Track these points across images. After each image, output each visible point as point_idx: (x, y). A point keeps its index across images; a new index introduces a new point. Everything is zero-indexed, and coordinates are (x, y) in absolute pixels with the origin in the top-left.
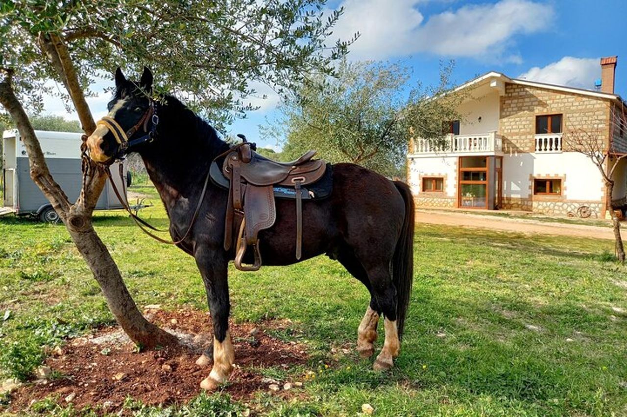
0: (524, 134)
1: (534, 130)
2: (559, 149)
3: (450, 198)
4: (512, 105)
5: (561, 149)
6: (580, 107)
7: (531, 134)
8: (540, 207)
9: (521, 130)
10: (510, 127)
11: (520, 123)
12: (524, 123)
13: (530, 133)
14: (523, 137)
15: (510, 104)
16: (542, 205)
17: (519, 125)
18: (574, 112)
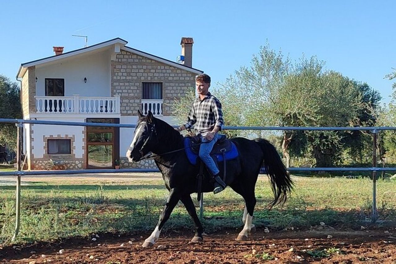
0: (133, 98)
1: (141, 95)
2: (161, 113)
3: (78, 159)
4: (122, 70)
5: (162, 114)
6: (175, 78)
7: (139, 99)
8: (147, 165)
9: (130, 95)
10: (121, 91)
11: (129, 87)
12: (132, 88)
13: (137, 98)
14: (132, 101)
15: (120, 69)
16: (148, 163)
17: (128, 90)
18: (170, 82)
